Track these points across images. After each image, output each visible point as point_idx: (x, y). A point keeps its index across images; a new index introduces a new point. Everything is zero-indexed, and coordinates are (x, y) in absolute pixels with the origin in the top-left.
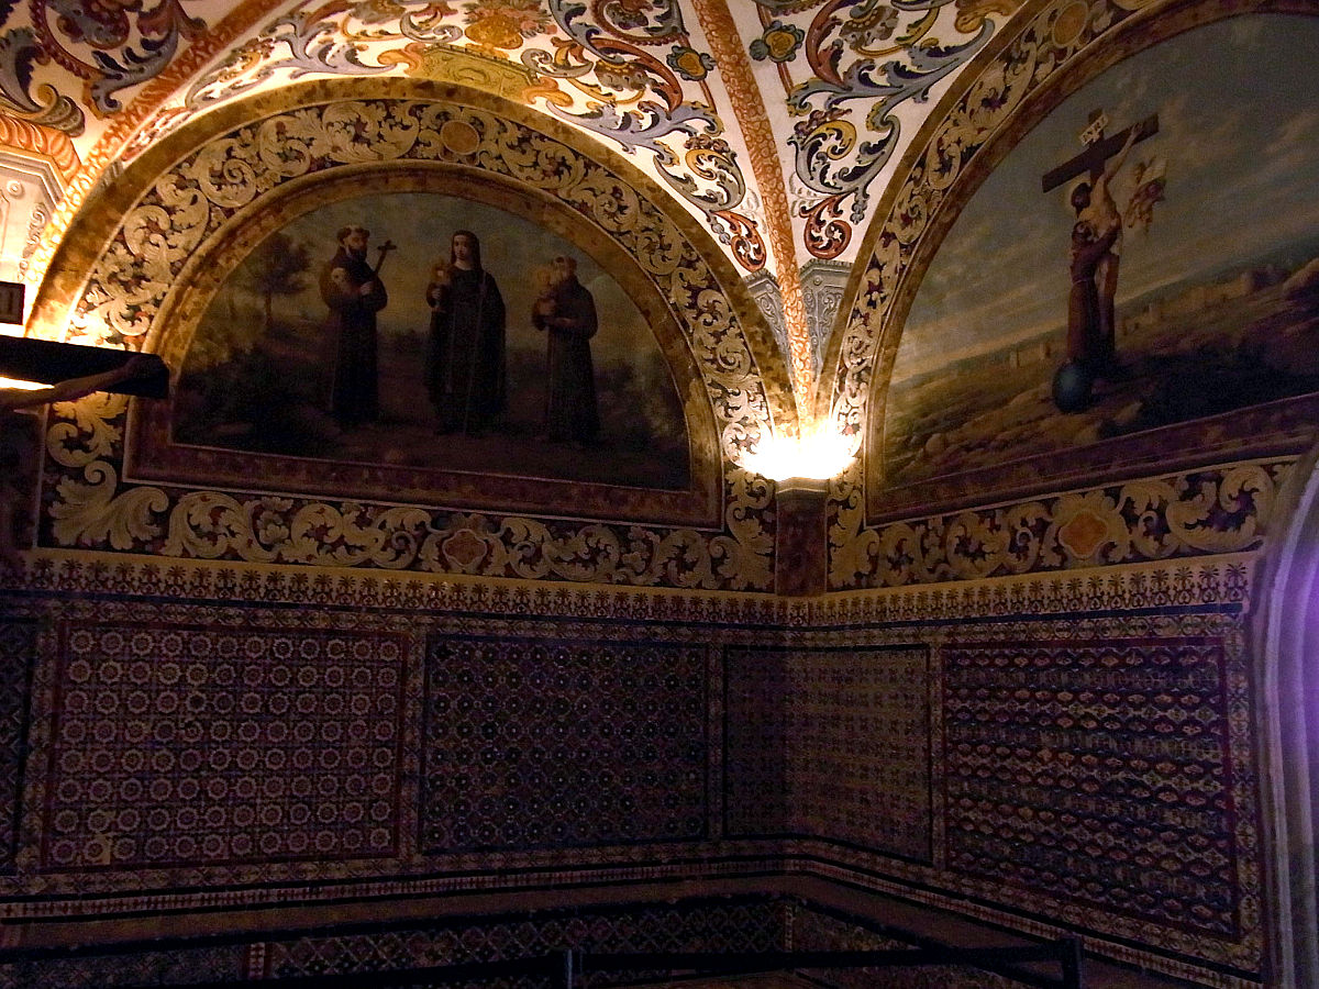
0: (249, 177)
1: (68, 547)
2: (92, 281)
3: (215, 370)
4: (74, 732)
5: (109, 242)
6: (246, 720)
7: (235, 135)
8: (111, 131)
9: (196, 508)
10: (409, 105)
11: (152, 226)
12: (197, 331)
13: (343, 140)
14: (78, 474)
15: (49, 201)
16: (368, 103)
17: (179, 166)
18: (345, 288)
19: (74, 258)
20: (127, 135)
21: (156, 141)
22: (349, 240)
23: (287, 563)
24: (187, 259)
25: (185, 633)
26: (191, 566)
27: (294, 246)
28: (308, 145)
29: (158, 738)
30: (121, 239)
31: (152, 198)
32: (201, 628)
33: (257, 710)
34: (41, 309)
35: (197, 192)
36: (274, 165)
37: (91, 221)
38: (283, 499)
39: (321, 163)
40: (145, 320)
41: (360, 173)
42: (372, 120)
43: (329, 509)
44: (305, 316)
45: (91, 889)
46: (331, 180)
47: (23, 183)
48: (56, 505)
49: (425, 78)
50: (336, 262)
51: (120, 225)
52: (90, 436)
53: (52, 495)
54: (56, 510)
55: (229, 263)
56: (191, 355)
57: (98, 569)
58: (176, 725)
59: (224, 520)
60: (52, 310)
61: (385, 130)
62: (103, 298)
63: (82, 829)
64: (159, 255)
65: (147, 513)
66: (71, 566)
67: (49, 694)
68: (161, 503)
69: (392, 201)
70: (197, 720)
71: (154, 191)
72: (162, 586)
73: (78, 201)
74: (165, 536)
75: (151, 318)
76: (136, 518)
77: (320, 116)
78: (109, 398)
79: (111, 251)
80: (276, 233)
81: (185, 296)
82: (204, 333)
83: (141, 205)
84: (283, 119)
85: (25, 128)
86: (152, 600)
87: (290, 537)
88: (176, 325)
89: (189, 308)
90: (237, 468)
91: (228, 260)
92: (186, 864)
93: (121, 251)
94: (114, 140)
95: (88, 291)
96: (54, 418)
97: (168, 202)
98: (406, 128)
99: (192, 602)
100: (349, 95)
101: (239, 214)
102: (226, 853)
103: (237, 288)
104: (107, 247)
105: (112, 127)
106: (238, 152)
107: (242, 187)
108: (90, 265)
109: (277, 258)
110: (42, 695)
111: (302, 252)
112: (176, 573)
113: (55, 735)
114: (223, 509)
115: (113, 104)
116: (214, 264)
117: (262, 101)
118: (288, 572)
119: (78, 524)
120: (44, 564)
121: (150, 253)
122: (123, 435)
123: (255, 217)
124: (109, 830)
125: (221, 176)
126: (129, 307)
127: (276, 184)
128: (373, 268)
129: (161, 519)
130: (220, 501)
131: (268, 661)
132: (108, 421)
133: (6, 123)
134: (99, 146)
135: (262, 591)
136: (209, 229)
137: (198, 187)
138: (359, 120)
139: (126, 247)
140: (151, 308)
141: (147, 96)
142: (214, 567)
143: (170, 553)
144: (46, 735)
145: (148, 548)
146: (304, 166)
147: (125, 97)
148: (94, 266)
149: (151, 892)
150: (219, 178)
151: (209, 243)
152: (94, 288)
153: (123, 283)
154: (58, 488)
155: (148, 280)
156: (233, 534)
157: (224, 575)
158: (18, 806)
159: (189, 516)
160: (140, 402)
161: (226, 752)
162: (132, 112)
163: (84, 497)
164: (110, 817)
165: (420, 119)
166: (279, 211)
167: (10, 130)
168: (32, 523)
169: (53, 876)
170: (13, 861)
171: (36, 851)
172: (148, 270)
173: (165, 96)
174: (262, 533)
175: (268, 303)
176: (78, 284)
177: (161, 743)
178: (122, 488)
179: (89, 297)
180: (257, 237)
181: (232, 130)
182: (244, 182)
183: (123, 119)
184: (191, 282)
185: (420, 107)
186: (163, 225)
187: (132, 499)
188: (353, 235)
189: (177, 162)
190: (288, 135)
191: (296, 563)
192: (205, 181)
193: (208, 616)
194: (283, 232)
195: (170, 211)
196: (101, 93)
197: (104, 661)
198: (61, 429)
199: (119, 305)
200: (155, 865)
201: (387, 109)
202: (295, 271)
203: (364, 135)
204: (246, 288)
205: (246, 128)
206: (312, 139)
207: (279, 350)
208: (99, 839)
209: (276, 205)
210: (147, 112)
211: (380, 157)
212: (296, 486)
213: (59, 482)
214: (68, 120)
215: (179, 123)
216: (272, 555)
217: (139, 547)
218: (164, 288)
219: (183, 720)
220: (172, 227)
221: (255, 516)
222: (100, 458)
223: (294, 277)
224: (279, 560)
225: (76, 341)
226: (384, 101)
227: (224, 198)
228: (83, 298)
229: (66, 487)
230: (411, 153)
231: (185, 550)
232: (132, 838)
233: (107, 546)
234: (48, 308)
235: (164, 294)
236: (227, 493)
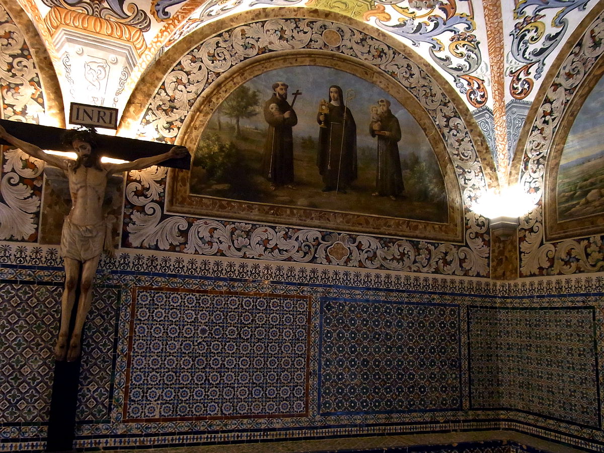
0: (228, 57)
1: (137, 248)
2: (149, 109)
3: (212, 157)
4: (140, 346)
5: (157, 89)
6: (229, 341)
7: (220, 35)
8: (164, 29)
9: (201, 228)
10: (306, 21)
11: (179, 81)
12: (202, 135)
13: (275, 38)
14: (142, 209)
15: (131, 64)
16: (287, 20)
17: (193, 51)
18: (277, 115)
19: (140, 97)
20: (172, 31)
21: (182, 37)
22: (278, 89)
23: (249, 258)
24: (196, 99)
25: (197, 295)
26: (199, 259)
27: (251, 92)
28: (257, 41)
29: (183, 350)
30: (163, 87)
31: (179, 67)
32: (205, 292)
33: (235, 336)
34: (123, 124)
35: (201, 64)
36: (241, 51)
37: (148, 78)
38: (246, 224)
39: (263, 50)
40: (176, 129)
41: (283, 56)
42: (289, 28)
43: (270, 230)
44: (256, 129)
45: (149, 431)
46: (269, 59)
47: (117, 56)
48: (130, 225)
49: (314, 7)
50: (272, 101)
51: (163, 81)
52: (148, 189)
53: (128, 220)
54: (130, 228)
55: (217, 101)
56: (199, 148)
57: (153, 259)
58: (193, 343)
59: (216, 235)
60: (129, 123)
61: (295, 34)
62: (154, 118)
63: (145, 398)
64: (182, 96)
65: (177, 230)
66: (139, 258)
67: (127, 326)
68: (184, 225)
69: (299, 70)
70: (203, 341)
71: (180, 63)
72: (185, 269)
73: (145, 66)
74: (186, 243)
75: (179, 128)
76: (171, 233)
77: (263, 26)
78: (157, 170)
79: (158, 93)
80: (242, 86)
81: (196, 117)
82: (205, 137)
83: (173, 70)
84: (244, 28)
85: (120, 27)
86: (181, 276)
87: (250, 244)
88: (191, 132)
89: (198, 123)
90: (222, 207)
91: (218, 99)
92: (199, 419)
93: (163, 94)
94: (165, 33)
95: (146, 114)
96: (130, 180)
97: (187, 69)
98: (305, 33)
99: (201, 278)
100: (277, 16)
101: (222, 75)
102: (220, 413)
103: (222, 113)
104: (156, 92)
105: (165, 26)
106: (222, 44)
107: (224, 62)
108: (148, 101)
109: (242, 99)
110: (124, 326)
111: (254, 95)
112: (192, 262)
113: (130, 348)
114: (216, 229)
115: (166, 14)
116: (210, 101)
117: (233, 19)
118: (250, 263)
119: (142, 235)
120: (125, 257)
121: (178, 95)
122: (164, 189)
123: (231, 77)
124: (158, 399)
125: (214, 56)
126: (167, 123)
127: (241, 61)
128: (290, 104)
129: (184, 233)
130: (214, 225)
131: (240, 310)
132: (157, 182)
133: (110, 25)
134: (157, 37)
135: (237, 272)
136: (208, 83)
137: (202, 62)
138: (282, 28)
139: (166, 92)
140: (178, 123)
141: (184, 9)
142: (212, 260)
143: (189, 251)
144: (126, 348)
145: (177, 249)
146: (255, 52)
147: (172, 10)
148: (150, 101)
149: (180, 433)
150: (212, 58)
151: (207, 90)
152: (150, 112)
153: (164, 110)
154: (132, 217)
155: (177, 109)
156: (221, 242)
157: (217, 264)
158: (112, 386)
159: (198, 232)
160: (173, 171)
161: (219, 358)
162: (176, 18)
163: (145, 221)
164: (159, 392)
165: (312, 29)
166: (243, 74)
167: (112, 28)
168: (118, 235)
169: (130, 424)
170: (109, 415)
171: (121, 410)
172: (177, 104)
173: (194, 9)
174: (235, 242)
175: (238, 121)
176: (142, 110)
177: (185, 353)
178: (164, 217)
179: (147, 118)
180: (232, 88)
181: (219, 33)
182: (225, 59)
183: (171, 22)
184: (199, 110)
185: (312, 22)
186: (185, 81)
187: (169, 223)
188: (280, 87)
189: (192, 49)
190: (246, 36)
191: (253, 258)
192: (206, 59)
193: (209, 286)
194: (245, 85)
195: (188, 74)
196: (161, 8)
197: (156, 309)
198: (133, 186)
199: (163, 121)
200: (183, 419)
201: (296, 23)
202: (252, 106)
203: (285, 36)
204: (226, 114)
205: (225, 32)
206: (259, 38)
207: (243, 146)
208: (154, 404)
209: (241, 71)
210: (184, 18)
211: (293, 48)
212: (253, 217)
213: (132, 213)
214: (141, 21)
215: (194, 28)
216: (241, 254)
217: (173, 248)
218: (185, 113)
219: (196, 341)
220: (189, 82)
221: (232, 233)
222: (153, 201)
223: (250, 108)
224: (244, 257)
225: (140, 139)
226: (294, 19)
227: (215, 67)
228: (144, 118)
229: (136, 216)
230: (308, 46)
231: (196, 250)
232: (171, 404)
233: (157, 248)
234: (127, 122)
235: (185, 116)
236: (218, 221)
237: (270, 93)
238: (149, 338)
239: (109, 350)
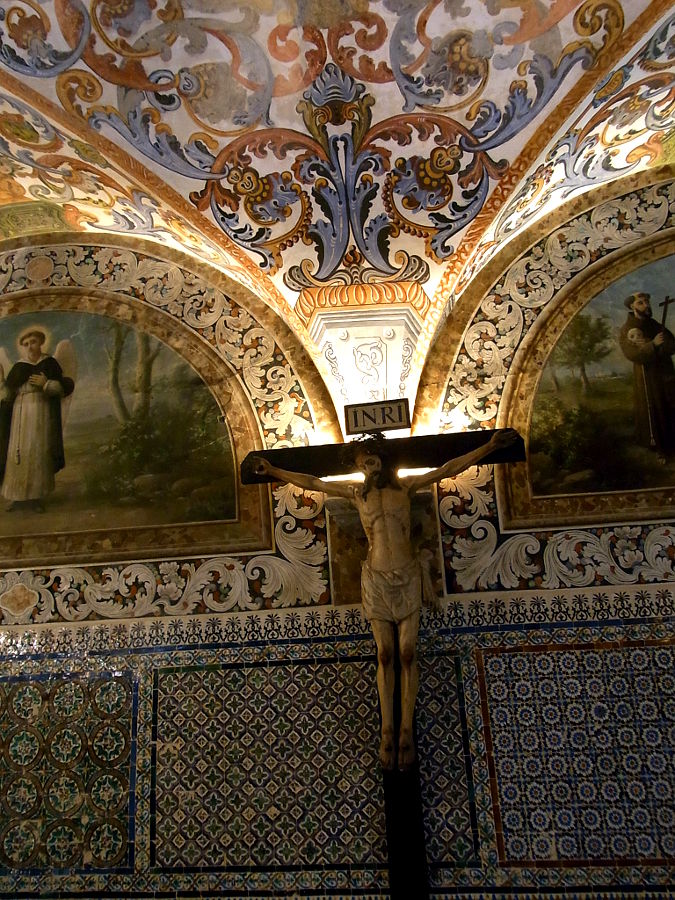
0: (547, 280)
1: (470, 591)
2: (450, 387)
3: (555, 434)
4: (504, 742)
5: (456, 356)
6: (647, 726)
7: (529, 253)
8: (449, 270)
9: (562, 547)
10: (655, 188)
11: (484, 337)
12: (534, 406)
13: (611, 231)
14: (467, 533)
15: (413, 333)
16: (623, 198)
17: (494, 288)
18: (642, 343)
19: (434, 374)
20: (459, 270)
21: (475, 274)
22: (635, 305)
23: (648, 582)
24: (514, 354)
25: (578, 652)
26: (569, 595)
27: (593, 321)
28: (585, 244)
29: (574, 745)
30: (464, 352)
31: (480, 317)
32: (589, 646)
33: (655, 717)
34: (418, 417)
35: (510, 303)
36: (564, 266)
37: (440, 345)
38: (631, 527)
39: (598, 254)
40: (493, 406)
41: (630, 252)
42: (629, 210)
44: (614, 374)
45: (546, 883)
46: (610, 262)
47: (393, 327)
48: (455, 559)
49: (662, 164)
50: (630, 325)
51: (461, 343)
52: (470, 502)
53: (451, 553)
54: (455, 563)
55: (545, 349)
56: (533, 425)
57: (497, 605)
58: (587, 733)
59: (587, 552)
60: (425, 415)
61: (642, 213)
62: (460, 397)
63: (528, 826)
64: (493, 356)
65: (525, 556)
66: (476, 606)
67: (478, 711)
68: (534, 546)
69: (661, 265)
70: (603, 727)
71: (480, 311)
72: (550, 613)
73: (432, 330)
74: (542, 572)
75: (497, 404)
76: (517, 561)
77: (589, 219)
78: (478, 471)
79: (458, 362)
80: (577, 316)
81: (519, 381)
82: (539, 406)
83: (473, 323)
84: (562, 231)
85: (390, 288)
86: (545, 626)
87: (645, 560)
88: (517, 405)
89: (523, 389)
90: (588, 507)
91: (545, 346)
92: (625, 862)
93: (465, 360)
94: (451, 276)
95: (448, 395)
96: (442, 494)
97: (492, 316)
98: (658, 206)
99: (578, 624)
100: (607, 197)
101: (545, 309)
102: (659, 852)
103: (556, 366)
104: (455, 360)
105: (449, 267)
106: (534, 265)
107: (542, 289)
108: (445, 376)
109: (582, 335)
110: (474, 712)
111: (600, 324)
112: (558, 602)
113: (489, 746)
114: (584, 544)
115: (447, 249)
116: (535, 352)
117: (541, 225)
118: (653, 590)
119: (474, 572)
120: (455, 607)
121: (486, 356)
122: (494, 497)
123: (558, 308)
124: (550, 827)
125: (526, 285)
126: (480, 400)
127: (568, 280)
128: (660, 322)
129: (537, 559)
130: (581, 537)
131: (654, 671)
132: (481, 489)
133: (377, 288)
134: (442, 284)
135: (634, 609)
136: (526, 327)
137: (511, 299)
138: (619, 212)
139: (469, 357)
140: (495, 397)
141: (470, 235)
142: (589, 594)
143: (551, 586)
144: (483, 745)
145: (531, 584)
146: (586, 260)
147: (454, 242)
148: (449, 377)
149: (598, 888)
150: (525, 288)
151: (527, 337)
152: (452, 392)
153: (471, 383)
154: (455, 546)
155: (489, 377)
156: (597, 564)
157: (599, 599)
158: (472, 806)
159: (559, 553)
160: (503, 468)
161: (637, 756)
162: (463, 250)
163: (475, 550)
164: (548, 816)
165: (667, 196)
166: (575, 299)
167: (380, 292)
168: (440, 576)
169: (513, 869)
170: (477, 854)
171: (493, 845)
172: (487, 369)
173: (483, 230)
174: (621, 559)
175: (583, 370)
176: (440, 392)
177: (578, 750)
178: (501, 539)
179: (450, 400)
180: (563, 323)
181: (525, 252)
182: (543, 285)
183: (456, 258)
184: (521, 369)
185: (664, 187)
186: (493, 333)
187: (511, 547)
188: (638, 300)
189: (492, 286)
190: (568, 241)
191: (655, 581)
192: (515, 293)
193: (593, 635)
194: (581, 314)
195: (494, 322)
196: (438, 244)
197: (517, 681)
198: (448, 501)
199: (472, 398)
200: (597, 862)
201: (639, 197)
202: (599, 341)
203: (626, 222)
204: (563, 364)
205: (536, 246)
206: (587, 239)
207: (601, 405)
208: (544, 836)
209: (572, 295)
210: (472, 246)
211: (643, 235)
212: (640, 514)
213: (454, 541)
214: (417, 271)
215: (489, 255)
216: (634, 577)
217: (524, 584)
218: (503, 379)
219: (592, 729)
220: (498, 334)
221: (613, 546)
222: (481, 518)
223: (598, 346)
224: (641, 581)
225: (445, 432)
226: (635, 192)
227: (531, 301)
228: (446, 401)
229: (461, 545)
230: (667, 224)
231: (561, 582)
232: (572, 836)
233: (500, 587)
234: (423, 414)
235: (503, 384)
236: (585, 530)
237: (623, 313)
238: (515, 728)
239: (457, 750)
